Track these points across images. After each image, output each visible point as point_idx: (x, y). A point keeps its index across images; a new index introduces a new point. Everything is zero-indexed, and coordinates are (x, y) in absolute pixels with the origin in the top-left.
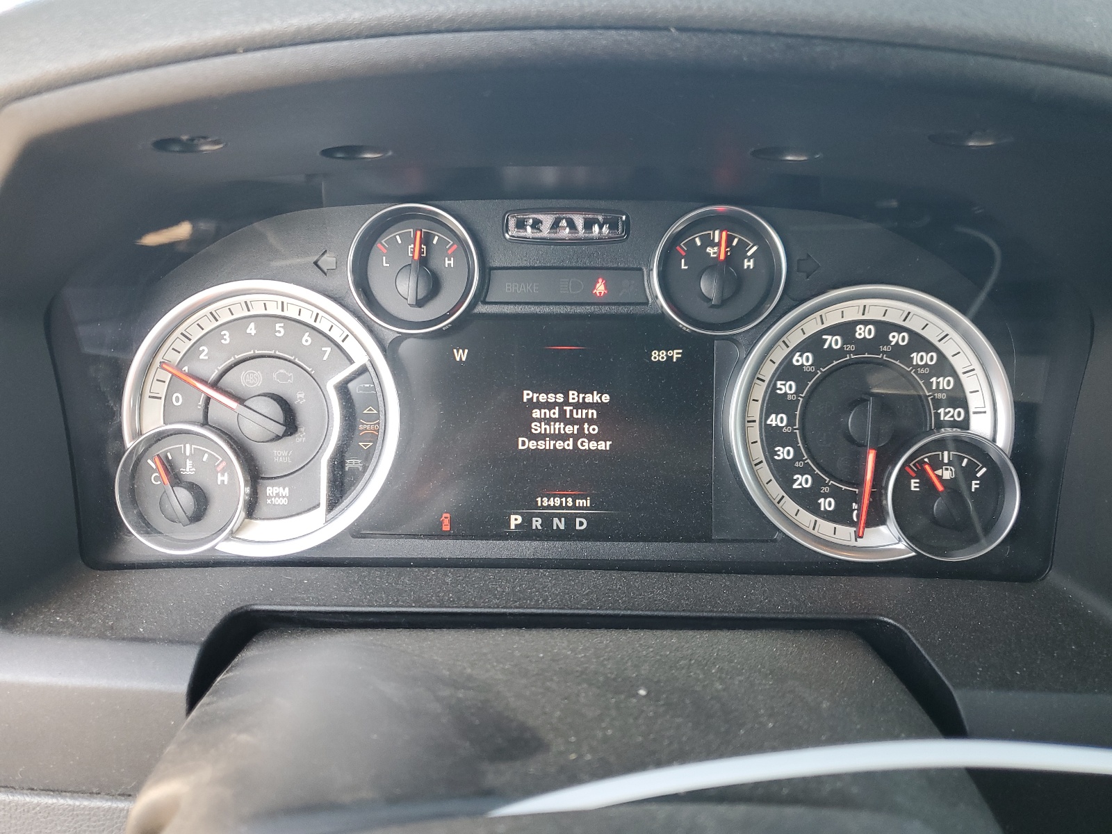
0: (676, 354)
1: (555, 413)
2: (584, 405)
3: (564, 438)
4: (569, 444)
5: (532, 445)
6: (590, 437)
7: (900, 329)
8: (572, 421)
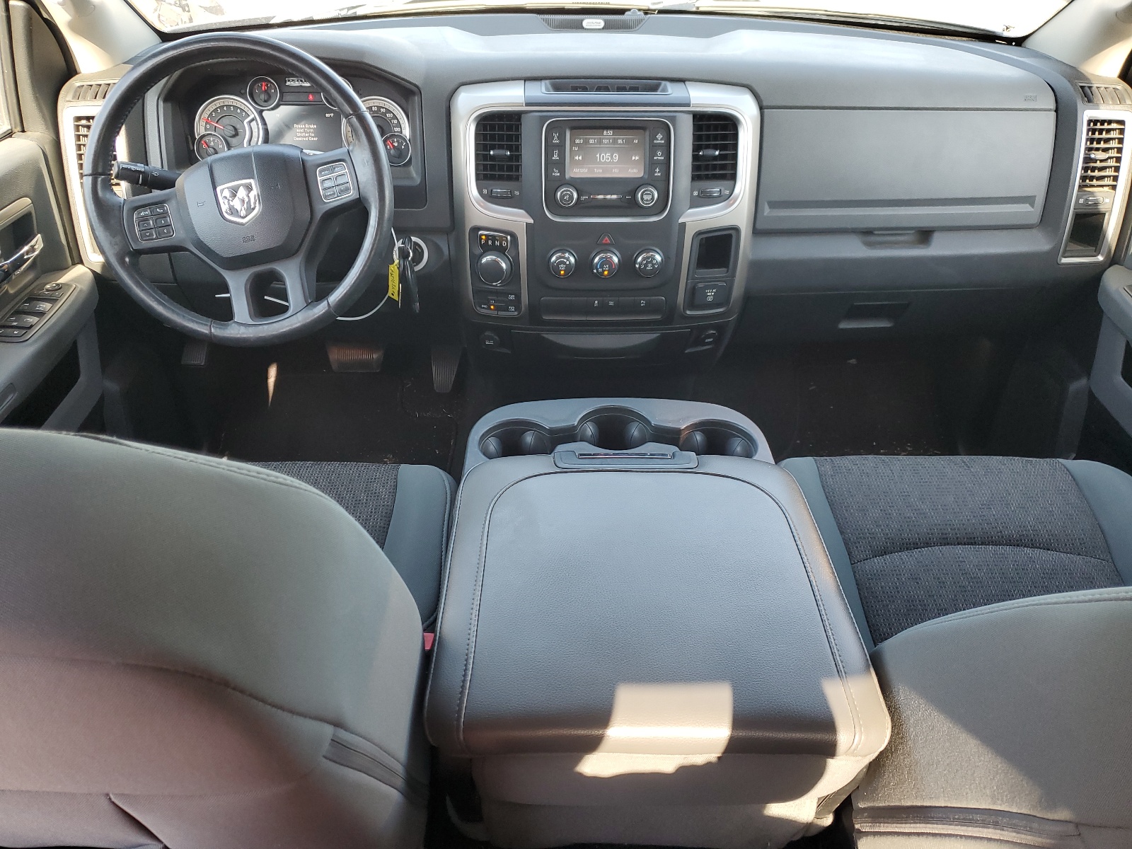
0: (332, 115)
1: (302, 130)
2: (310, 128)
3: (305, 137)
4: (307, 139)
5: (298, 139)
6: (312, 137)
7: (383, 108)
8: (307, 133)
